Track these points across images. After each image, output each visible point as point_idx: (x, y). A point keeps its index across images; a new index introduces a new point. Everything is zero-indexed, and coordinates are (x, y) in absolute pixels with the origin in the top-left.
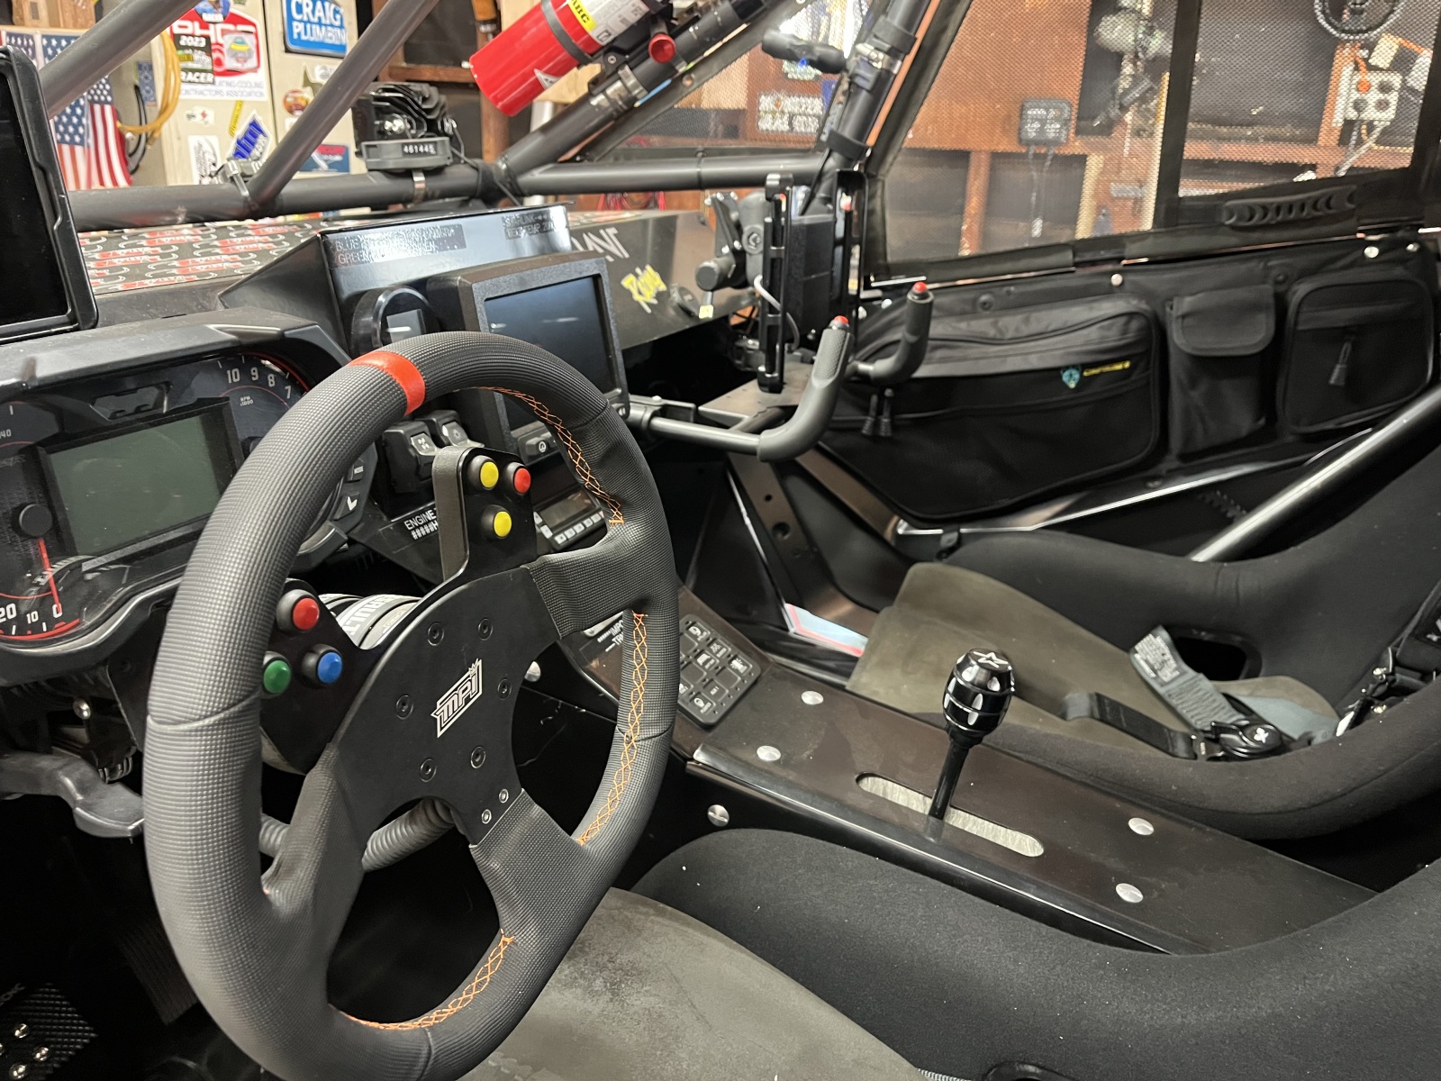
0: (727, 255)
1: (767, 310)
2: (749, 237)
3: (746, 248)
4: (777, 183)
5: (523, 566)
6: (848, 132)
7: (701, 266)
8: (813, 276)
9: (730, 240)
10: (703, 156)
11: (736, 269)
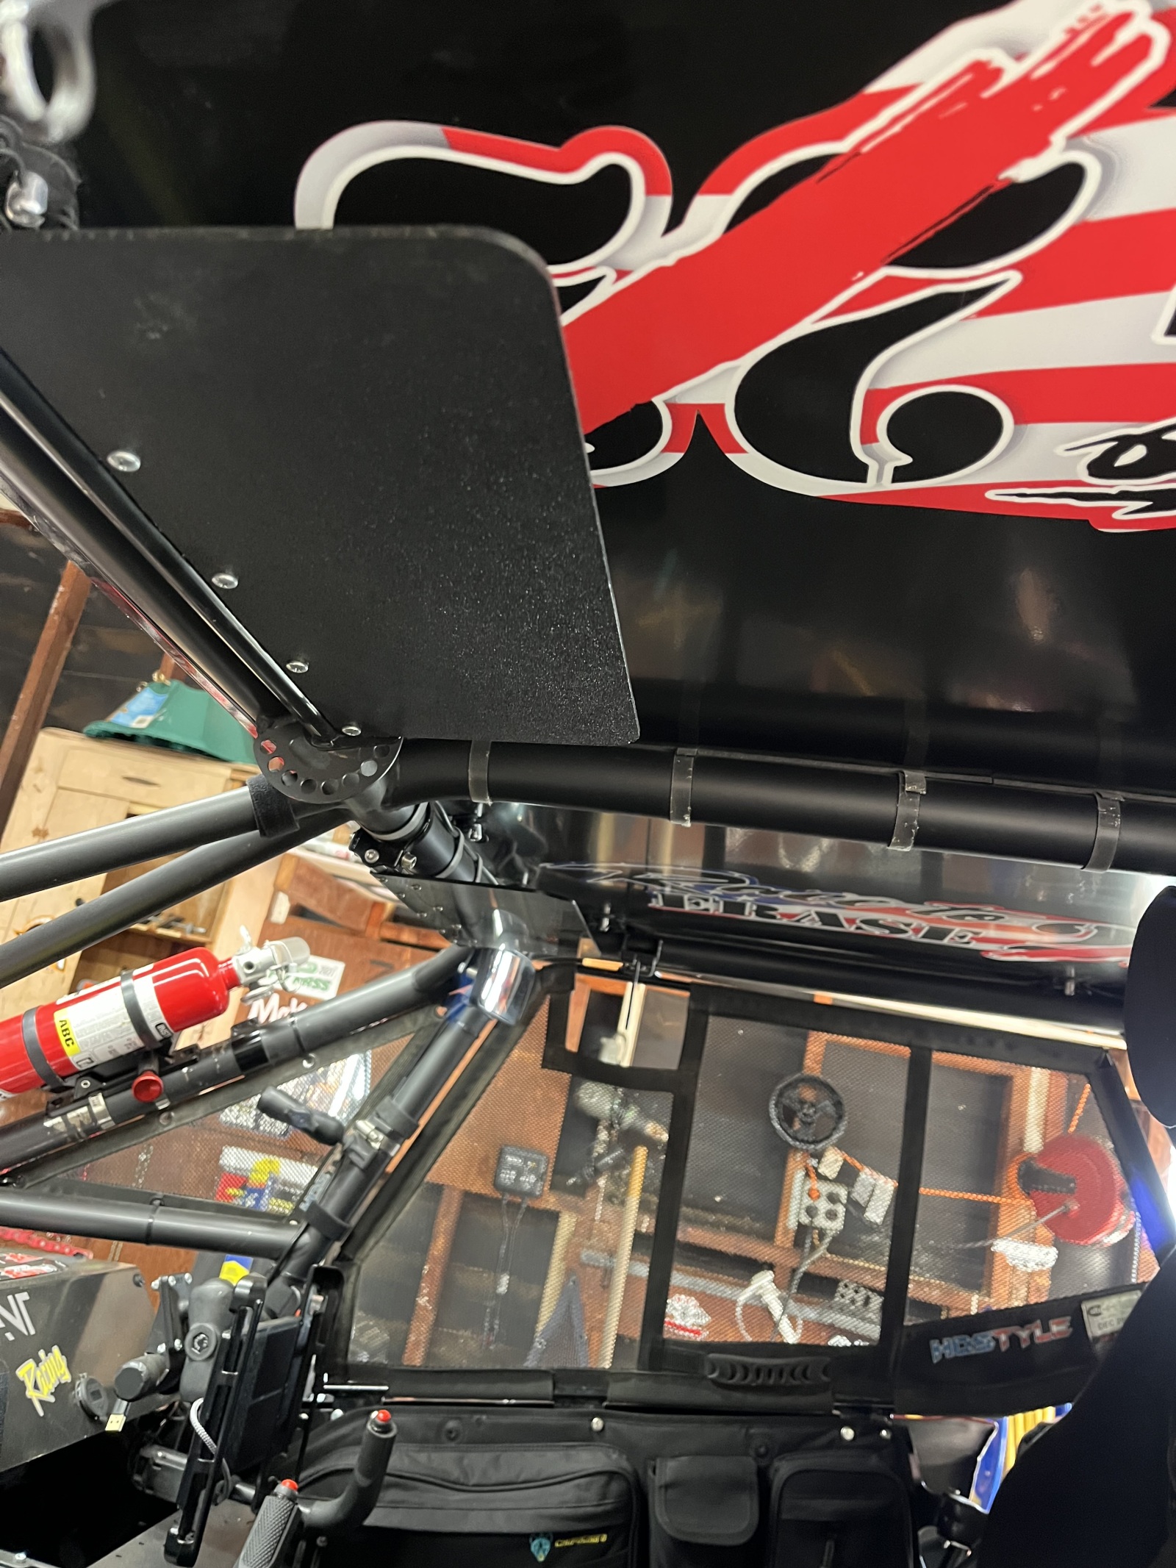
0: (162, 1354)
1: (199, 1452)
2: (195, 1337)
3: (187, 1350)
4: (247, 1291)
6: (331, 1208)
7: (125, 1366)
8: (262, 1398)
9: (171, 1338)
10: (161, 1205)
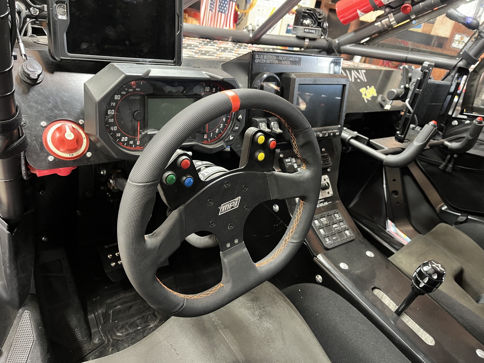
0: (402, 88)
1: (407, 112)
2: (413, 84)
3: (410, 88)
4: (427, 65)
5: (265, 172)
6: (471, 53)
7: (390, 90)
8: (434, 104)
9: (405, 83)
10: (411, 51)
11: (404, 94)
